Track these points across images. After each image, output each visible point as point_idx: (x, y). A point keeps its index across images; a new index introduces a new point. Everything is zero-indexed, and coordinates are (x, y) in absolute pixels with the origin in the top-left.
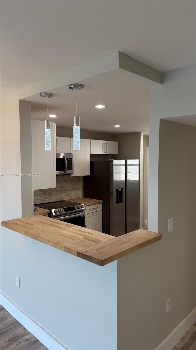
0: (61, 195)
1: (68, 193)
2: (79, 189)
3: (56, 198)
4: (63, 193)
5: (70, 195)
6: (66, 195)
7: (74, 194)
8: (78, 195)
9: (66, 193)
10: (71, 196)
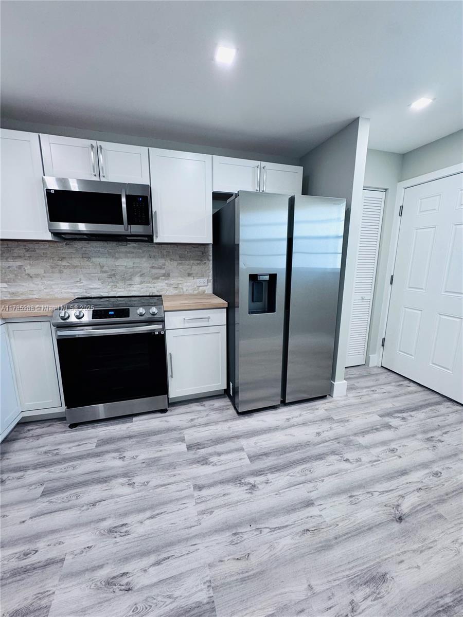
0: (154, 283)
1: (172, 281)
2: (203, 276)
3: (143, 288)
4: (159, 281)
5: (180, 287)
6: (169, 285)
7: (189, 284)
8: (201, 288)
9: (167, 281)
10: (182, 289)
